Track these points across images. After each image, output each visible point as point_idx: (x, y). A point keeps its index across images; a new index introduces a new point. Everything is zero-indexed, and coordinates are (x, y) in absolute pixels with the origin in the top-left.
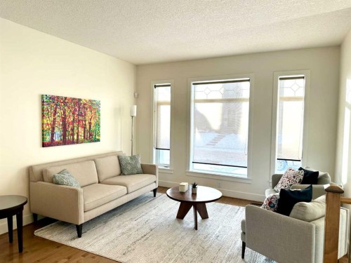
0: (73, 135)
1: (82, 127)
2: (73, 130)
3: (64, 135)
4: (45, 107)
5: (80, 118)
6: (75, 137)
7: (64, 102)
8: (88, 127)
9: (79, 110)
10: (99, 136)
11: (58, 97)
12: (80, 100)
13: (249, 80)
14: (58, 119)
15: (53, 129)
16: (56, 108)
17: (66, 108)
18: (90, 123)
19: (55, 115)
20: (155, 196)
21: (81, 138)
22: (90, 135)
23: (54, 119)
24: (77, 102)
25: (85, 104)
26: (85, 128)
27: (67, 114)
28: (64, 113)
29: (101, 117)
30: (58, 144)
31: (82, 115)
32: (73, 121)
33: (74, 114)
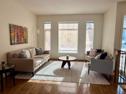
0: (20, 40)
1: (23, 37)
2: (20, 38)
3: (18, 40)
4: (11, 29)
5: (22, 34)
6: (21, 41)
7: (17, 27)
8: (24, 37)
9: (22, 31)
10: (28, 41)
11: (15, 25)
12: (22, 27)
13: (78, 23)
14: (16, 34)
15: (14, 38)
16: (15, 30)
17: (18, 30)
18: (25, 36)
19: (14, 32)
20: (49, 61)
21: (23, 42)
22: (25, 41)
23: (15, 34)
24: (21, 27)
25: (23, 29)
26: (24, 38)
27: (18, 32)
28: (17, 32)
29: (28, 34)
30: (16, 44)
31: (22, 33)
32: (20, 35)
33: (20, 32)
